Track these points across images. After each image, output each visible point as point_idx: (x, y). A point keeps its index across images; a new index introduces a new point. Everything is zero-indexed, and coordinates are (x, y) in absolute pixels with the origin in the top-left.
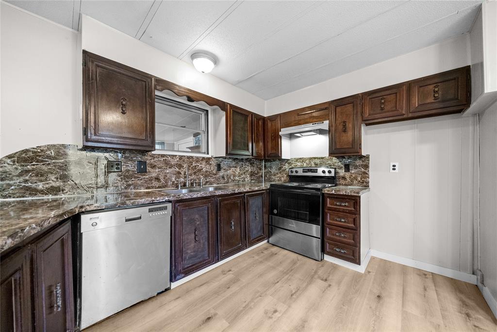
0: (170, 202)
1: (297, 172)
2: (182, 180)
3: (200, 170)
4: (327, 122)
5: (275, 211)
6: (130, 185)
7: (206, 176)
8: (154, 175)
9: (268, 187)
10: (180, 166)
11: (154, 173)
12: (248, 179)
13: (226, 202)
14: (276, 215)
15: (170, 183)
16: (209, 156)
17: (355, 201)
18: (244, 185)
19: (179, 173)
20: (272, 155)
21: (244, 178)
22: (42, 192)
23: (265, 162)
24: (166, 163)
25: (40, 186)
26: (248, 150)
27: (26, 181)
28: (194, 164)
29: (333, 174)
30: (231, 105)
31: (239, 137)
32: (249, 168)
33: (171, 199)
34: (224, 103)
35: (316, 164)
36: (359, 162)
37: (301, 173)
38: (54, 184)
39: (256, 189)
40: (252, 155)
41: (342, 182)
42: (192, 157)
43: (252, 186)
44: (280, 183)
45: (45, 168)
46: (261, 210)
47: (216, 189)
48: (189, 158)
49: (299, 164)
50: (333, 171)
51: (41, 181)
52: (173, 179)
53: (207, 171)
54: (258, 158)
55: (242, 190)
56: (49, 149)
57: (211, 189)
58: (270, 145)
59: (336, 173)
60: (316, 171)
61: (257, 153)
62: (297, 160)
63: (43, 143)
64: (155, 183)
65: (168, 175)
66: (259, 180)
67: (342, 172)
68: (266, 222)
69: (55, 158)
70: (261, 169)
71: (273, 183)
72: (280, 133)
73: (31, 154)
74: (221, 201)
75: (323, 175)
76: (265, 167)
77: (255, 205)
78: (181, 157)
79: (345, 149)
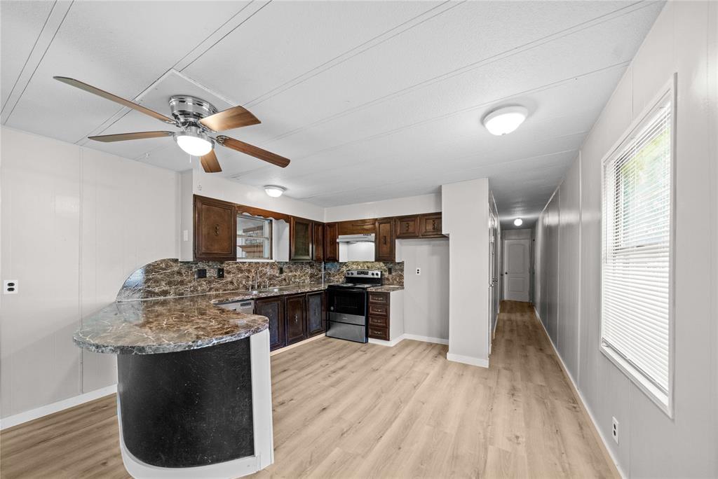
0: (252, 299)
1: (352, 274)
2: (250, 283)
3: (265, 274)
4: (373, 235)
5: (332, 308)
6: (212, 288)
7: (270, 279)
8: (229, 279)
9: (327, 288)
10: (249, 271)
11: (229, 278)
12: (308, 281)
13: (291, 300)
14: (333, 311)
15: (241, 286)
16: (273, 261)
17: (387, 296)
18: (304, 286)
19: (248, 277)
20: (331, 257)
21: (304, 280)
22: (158, 294)
23: (325, 264)
24: (238, 269)
25: (157, 290)
26: (308, 255)
27: (149, 287)
28: (260, 269)
29: (379, 276)
30: (294, 217)
31: (301, 244)
32: (309, 271)
33: (254, 297)
34: (288, 216)
35: (368, 267)
36: (397, 267)
37: (355, 275)
38: (164, 288)
39: (316, 289)
40: (312, 259)
41: (386, 282)
42: (259, 263)
43: (312, 287)
44: (338, 283)
45: (159, 277)
46: (320, 308)
47: (280, 290)
48: (256, 263)
49: (355, 267)
50: (379, 273)
51: (157, 286)
52: (244, 282)
53: (271, 275)
54: (318, 260)
55: (304, 290)
56: (162, 263)
57: (276, 290)
58: (328, 250)
59: (382, 275)
60: (367, 273)
61: (316, 257)
62: (353, 263)
63: (158, 259)
64: (230, 287)
65: (240, 279)
66: (318, 282)
67: (386, 274)
68: (324, 317)
69: (165, 269)
70: (320, 271)
71: (331, 284)
72: (338, 241)
73: (151, 267)
74: (287, 299)
75: (372, 276)
76: (325, 268)
77: (315, 303)
78: (250, 263)
79: (385, 254)
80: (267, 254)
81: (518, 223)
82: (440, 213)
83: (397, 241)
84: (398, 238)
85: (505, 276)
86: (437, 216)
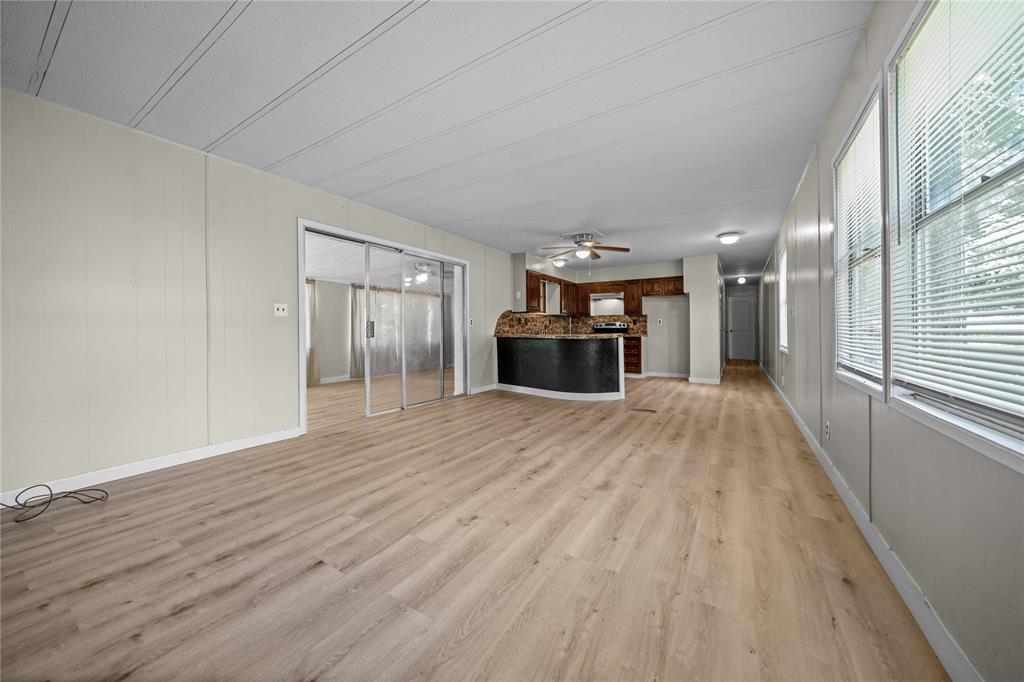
1: (599, 325)
4: (622, 293)
17: (638, 340)
20: (582, 312)
31: (567, 300)
34: (559, 279)
35: (615, 320)
36: (641, 319)
37: (604, 327)
41: (632, 331)
49: (603, 320)
50: (626, 324)
58: (581, 305)
59: (628, 325)
60: (614, 325)
62: (600, 317)
67: (631, 325)
75: (619, 327)
79: (633, 310)
80: (542, 309)
81: (742, 281)
82: (682, 277)
83: (643, 299)
84: (645, 295)
85: (730, 335)
86: (680, 279)
